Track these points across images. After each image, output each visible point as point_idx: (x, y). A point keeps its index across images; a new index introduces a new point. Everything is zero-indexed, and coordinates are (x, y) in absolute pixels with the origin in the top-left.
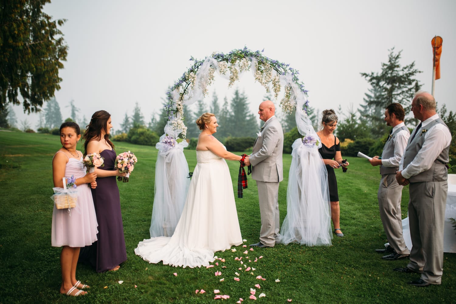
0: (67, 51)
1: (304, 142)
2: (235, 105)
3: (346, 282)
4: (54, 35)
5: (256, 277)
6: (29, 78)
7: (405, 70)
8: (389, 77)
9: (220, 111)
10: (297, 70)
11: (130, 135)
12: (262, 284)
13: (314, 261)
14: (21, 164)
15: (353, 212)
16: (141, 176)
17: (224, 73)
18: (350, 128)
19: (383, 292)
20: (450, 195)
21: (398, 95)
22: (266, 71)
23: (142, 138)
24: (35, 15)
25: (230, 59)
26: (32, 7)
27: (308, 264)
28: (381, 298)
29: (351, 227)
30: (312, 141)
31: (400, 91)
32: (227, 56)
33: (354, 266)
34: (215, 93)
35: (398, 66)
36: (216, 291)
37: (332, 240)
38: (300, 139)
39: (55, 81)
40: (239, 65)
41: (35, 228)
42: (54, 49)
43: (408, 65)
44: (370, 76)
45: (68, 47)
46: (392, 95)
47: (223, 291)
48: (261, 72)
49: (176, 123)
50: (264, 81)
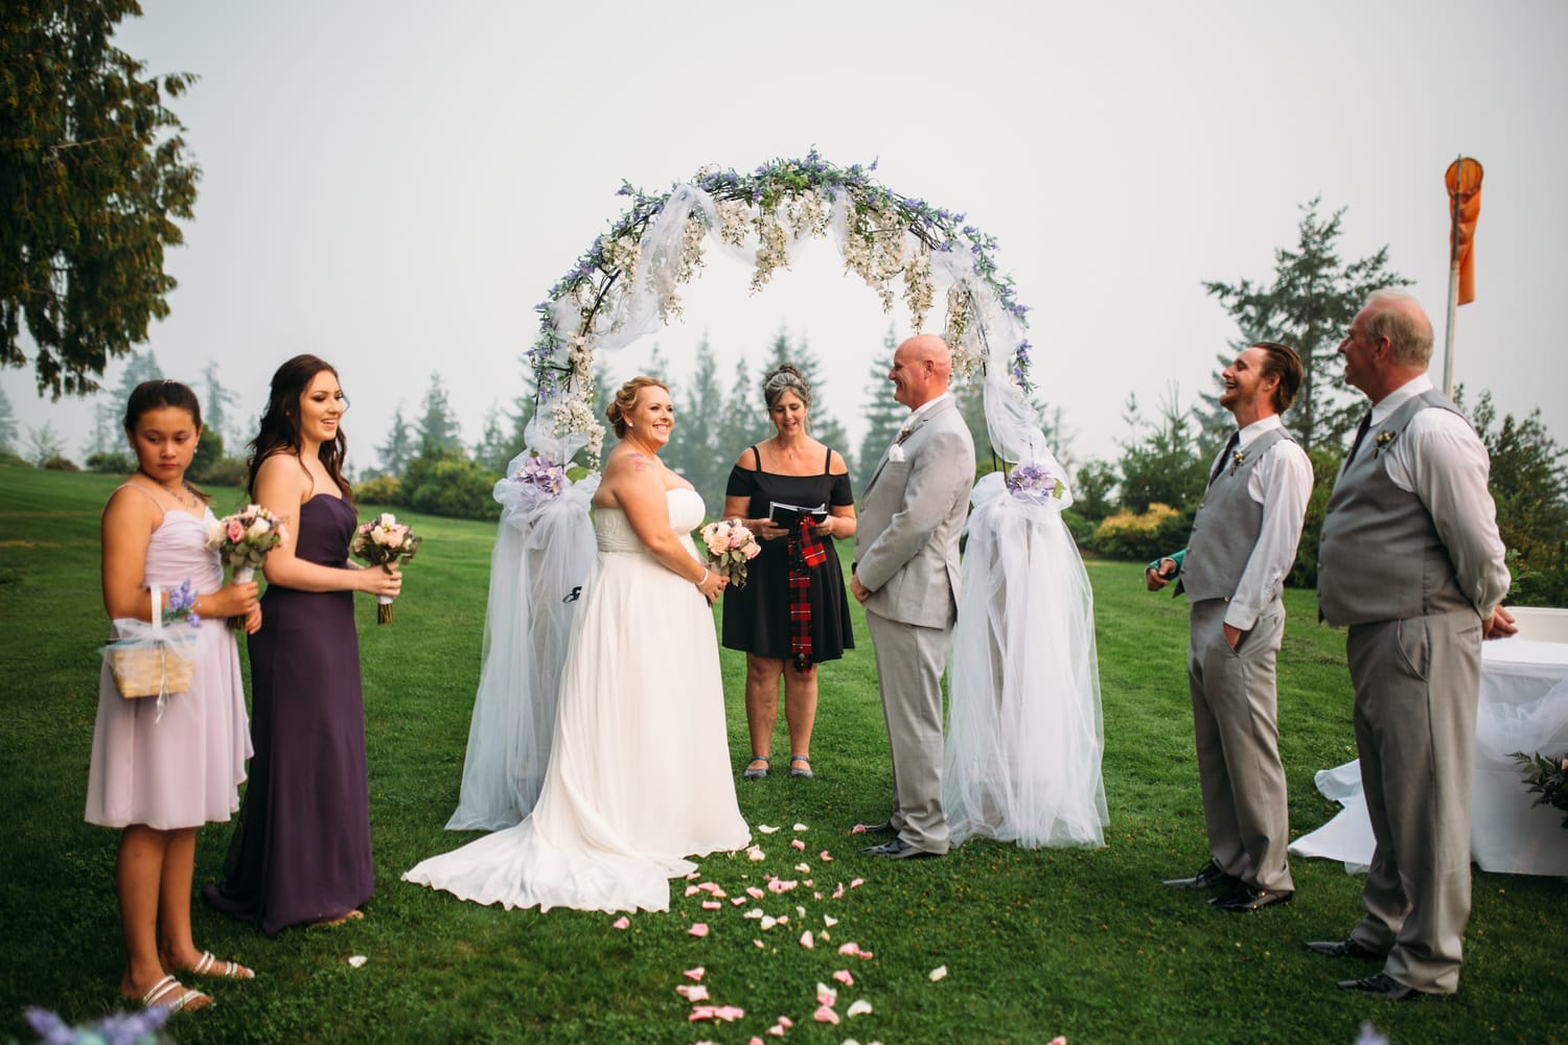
0: (197, 186)
1: (1013, 485)
3: (1155, 966)
4: (149, 128)
5: (838, 947)
6: (58, 273)
7: (1354, 275)
8: (1299, 297)
9: (721, 410)
10: (990, 236)
11: (409, 483)
12: (861, 970)
13: (1041, 896)
14: (24, 572)
15: (1179, 739)
16: (443, 616)
17: (736, 242)
18: (1166, 466)
19: (1282, 1000)
20: (1514, 673)
21: (1330, 358)
22: (882, 235)
23: (451, 493)
24: (84, 57)
25: (757, 192)
26: (74, 29)
27: (1021, 908)
28: (1277, 1020)
29: (1172, 787)
30: (1040, 483)
32: (750, 181)
33: (1183, 915)
34: (705, 346)
35: (1331, 262)
36: (696, 993)
37: (1105, 830)
38: (1000, 475)
39: (151, 288)
40: (790, 215)
41: (60, 777)
42: (150, 176)
43: (1365, 259)
44: (1236, 294)
45: (201, 171)
46: (1310, 358)
47: (723, 992)
48: (867, 239)
49: (567, 411)
50: (876, 271)
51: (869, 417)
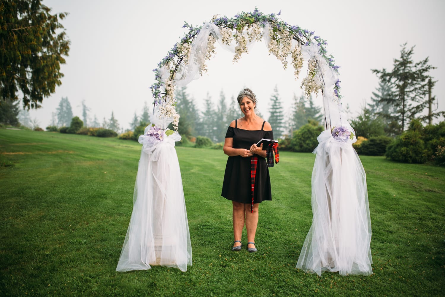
0: (70, 46)
1: (335, 134)
4: (55, 29)
6: (29, 73)
7: (418, 66)
8: (401, 73)
9: (227, 111)
10: (324, 39)
11: (136, 133)
14: (17, 163)
15: (387, 223)
17: (227, 43)
18: (363, 125)
21: (410, 92)
22: (283, 40)
24: (34, 8)
25: (235, 25)
30: (345, 134)
31: (412, 88)
32: (233, 21)
34: (222, 92)
35: (410, 62)
39: (56, 77)
40: (248, 33)
42: (56, 44)
43: (421, 61)
44: (381, 73)
45: (70, 42)
46: (404, 92)
48: (277, 41)
49: (165, 109)
50: (281, 53)
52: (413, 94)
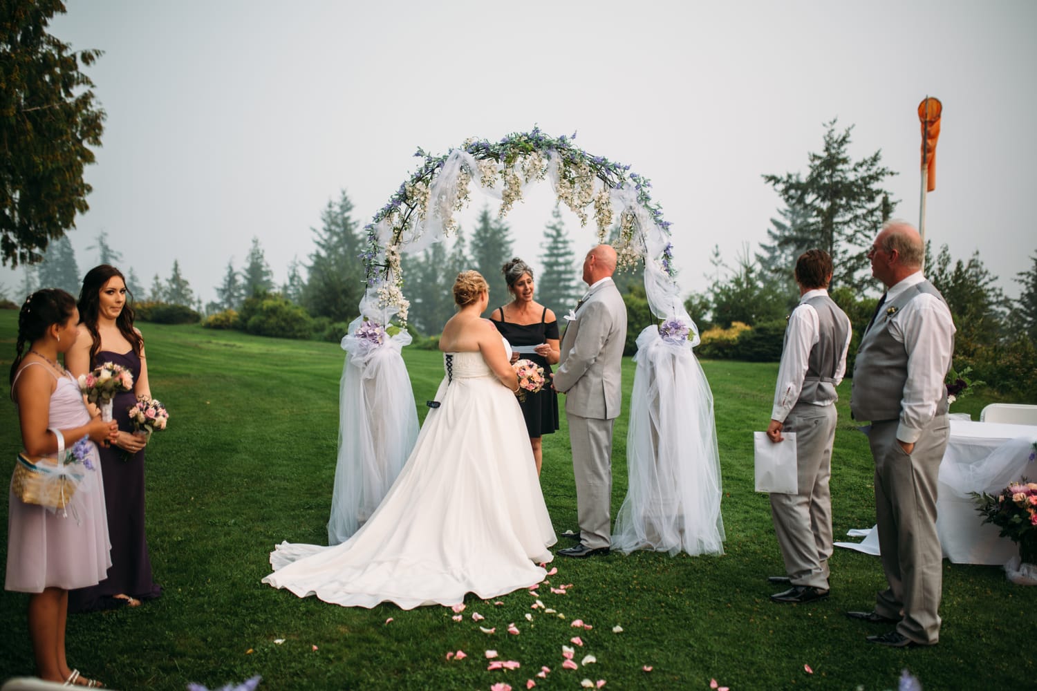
0: (103, 124)
1: (664, 333)
2: (481, 245)
3: (761, 628)
4: (72, 87)
5: (571, 622)
7: (859, 169)
8: (825, 184)
9: (446, 260)
10: (646, 178)
11: (244, 314)
12: (587, 636)
13: (689, 587)
16: (283, 408)
17: (490, 185)
18: (742, 297)
20: (970, 444)
21: (845, 223)
22: (579, 179)
23: (273, 321)
24: (29, 41)
25: (502, 154)
27: (678, 594)
30: (680, 332)
31: (848, 216)
32: (498, 147)
35: (845, 161)
36: (491, 654)
37: (723, 543)
38: (655, 327)
39: (76, 192)
40: (523, 168)
42: (72, 117)
43: (867, 158)
44: (784, 182)
45: (105, 114)
46: (832, 224)
47: (505, 652)
48: (570, 182)
49: (387, 292)
50: (576, 202)
51: (544, 263)
52: (851, 228)
